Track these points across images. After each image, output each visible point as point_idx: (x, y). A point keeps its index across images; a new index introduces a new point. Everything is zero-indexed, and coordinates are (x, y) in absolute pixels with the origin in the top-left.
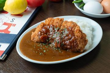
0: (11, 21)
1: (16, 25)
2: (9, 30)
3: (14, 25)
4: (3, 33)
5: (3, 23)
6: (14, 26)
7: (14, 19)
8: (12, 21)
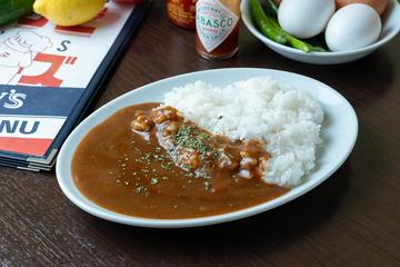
0: (59, 49)
1: (75, 59)
2: (57, 75)
3: (72, 60)
4: (40, 85)
5: (34, 55)
6: (72, 63)
7: (69, 42)
8: (62, 48)
